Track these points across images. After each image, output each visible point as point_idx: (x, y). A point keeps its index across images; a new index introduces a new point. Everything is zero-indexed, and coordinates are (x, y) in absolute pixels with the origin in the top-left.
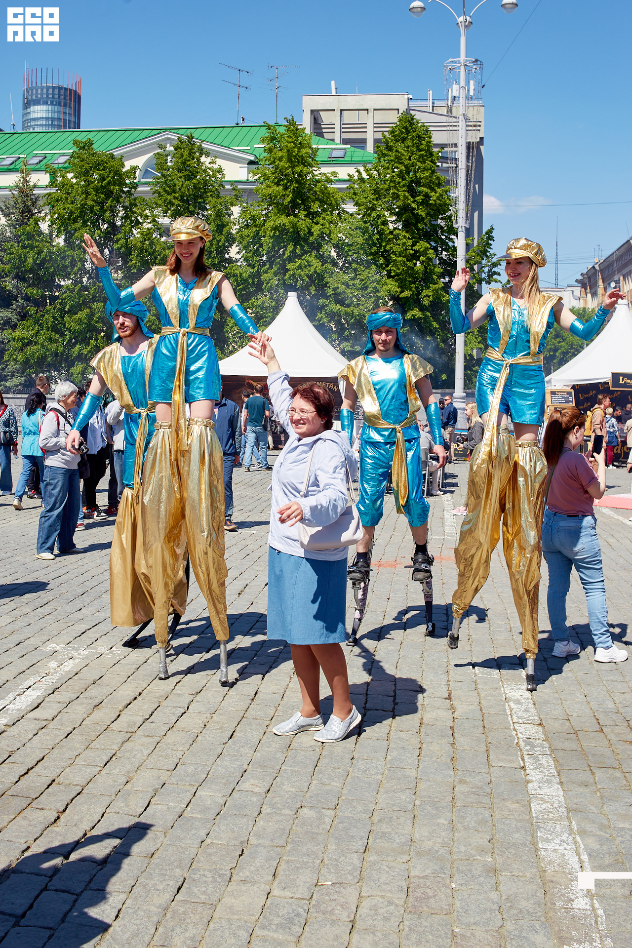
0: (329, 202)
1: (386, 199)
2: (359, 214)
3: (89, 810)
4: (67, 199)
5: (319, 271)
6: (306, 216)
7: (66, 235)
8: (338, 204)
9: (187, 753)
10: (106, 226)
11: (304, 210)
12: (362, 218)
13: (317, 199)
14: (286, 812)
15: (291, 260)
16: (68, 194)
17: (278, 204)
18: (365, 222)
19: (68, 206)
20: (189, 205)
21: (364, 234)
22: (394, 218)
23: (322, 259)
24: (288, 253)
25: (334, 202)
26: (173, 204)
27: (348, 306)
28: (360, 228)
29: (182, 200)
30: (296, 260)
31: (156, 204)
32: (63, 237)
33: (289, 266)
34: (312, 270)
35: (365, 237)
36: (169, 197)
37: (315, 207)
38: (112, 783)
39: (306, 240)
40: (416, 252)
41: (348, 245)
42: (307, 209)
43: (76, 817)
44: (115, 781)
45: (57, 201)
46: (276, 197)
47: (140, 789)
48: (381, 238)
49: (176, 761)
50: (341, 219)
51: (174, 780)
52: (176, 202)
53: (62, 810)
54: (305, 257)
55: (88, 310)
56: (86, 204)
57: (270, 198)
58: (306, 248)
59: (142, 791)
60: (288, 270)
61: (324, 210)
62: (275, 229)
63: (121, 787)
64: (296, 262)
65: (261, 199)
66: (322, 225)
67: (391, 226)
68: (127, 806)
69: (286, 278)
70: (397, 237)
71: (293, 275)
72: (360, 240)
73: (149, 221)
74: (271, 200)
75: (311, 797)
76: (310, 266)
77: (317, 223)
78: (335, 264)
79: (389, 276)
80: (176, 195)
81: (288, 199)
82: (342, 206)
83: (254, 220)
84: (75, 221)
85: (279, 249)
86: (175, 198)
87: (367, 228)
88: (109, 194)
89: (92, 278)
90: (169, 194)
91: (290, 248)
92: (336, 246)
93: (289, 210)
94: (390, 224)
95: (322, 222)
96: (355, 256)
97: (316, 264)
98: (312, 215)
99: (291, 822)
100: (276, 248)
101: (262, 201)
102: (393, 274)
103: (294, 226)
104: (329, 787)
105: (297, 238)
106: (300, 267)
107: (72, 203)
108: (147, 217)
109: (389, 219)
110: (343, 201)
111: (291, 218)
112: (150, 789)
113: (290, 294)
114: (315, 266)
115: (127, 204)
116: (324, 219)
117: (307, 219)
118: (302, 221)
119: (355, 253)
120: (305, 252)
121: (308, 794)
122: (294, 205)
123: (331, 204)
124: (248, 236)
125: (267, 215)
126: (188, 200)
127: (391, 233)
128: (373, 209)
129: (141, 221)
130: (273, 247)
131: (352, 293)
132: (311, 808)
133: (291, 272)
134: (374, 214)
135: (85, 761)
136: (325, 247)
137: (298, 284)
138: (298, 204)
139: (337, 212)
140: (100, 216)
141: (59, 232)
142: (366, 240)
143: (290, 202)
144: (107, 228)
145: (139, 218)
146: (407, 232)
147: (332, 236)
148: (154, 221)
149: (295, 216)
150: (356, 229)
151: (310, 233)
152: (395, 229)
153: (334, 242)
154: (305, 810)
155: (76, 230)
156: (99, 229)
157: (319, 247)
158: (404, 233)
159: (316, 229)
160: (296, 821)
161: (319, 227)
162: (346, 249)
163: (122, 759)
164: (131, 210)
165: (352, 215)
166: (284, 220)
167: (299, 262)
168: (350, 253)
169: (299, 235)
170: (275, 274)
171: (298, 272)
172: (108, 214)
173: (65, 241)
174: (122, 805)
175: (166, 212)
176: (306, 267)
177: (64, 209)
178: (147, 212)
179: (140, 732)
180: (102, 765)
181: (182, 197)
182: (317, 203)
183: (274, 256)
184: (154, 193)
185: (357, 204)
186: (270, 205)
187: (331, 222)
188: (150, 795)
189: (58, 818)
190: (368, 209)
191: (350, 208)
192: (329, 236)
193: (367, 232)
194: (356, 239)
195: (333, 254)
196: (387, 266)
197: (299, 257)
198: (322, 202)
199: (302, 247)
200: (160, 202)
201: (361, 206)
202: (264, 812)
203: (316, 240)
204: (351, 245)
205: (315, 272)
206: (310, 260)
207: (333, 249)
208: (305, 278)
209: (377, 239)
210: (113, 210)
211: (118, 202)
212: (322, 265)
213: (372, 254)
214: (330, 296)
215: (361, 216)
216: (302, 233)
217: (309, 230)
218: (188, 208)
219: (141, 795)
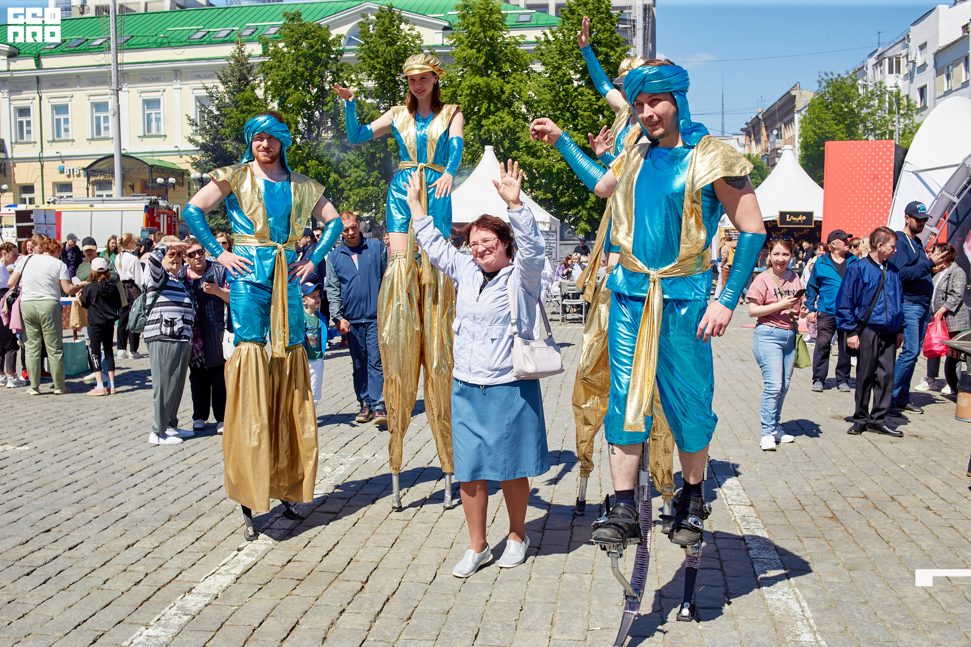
0: (519, 63)
1: (571, 59)
2: (546, 73)
3: (387, 580)
4: (279, 66)
5: (511, 126)
6: (498, 76)
7: (280, 100)
8: (527, 65)
9: (458, 535)
10: (316, 90)
11: (496, 70)
12: (550, 77)
13: (508, 61)
14: (552, 577)
15: (486, 116)
16: (281, 62)
17: (471, 66)
18: (552, 80)
19: (281, 73)
20: (391, 69)
21: (551, 90)
22: (578, 76)
23: (515, 115)
24: (483, 111)
25: (523, 63)
26: (375, 68)
27: (539, 158)
28: (547, 86)
29: (385, 65)
30: (490, 116)
31: (361, 68)
32: (277, 101)
33: (484, 122)
34: (505, 126)
35: (552, 94)
36: (372, 62)
37: (507, 68)
38: (401, 559)
39: (498, 98)
40: (600, 107)
41: (537, 102)
42: (499, 69)
43: (378, 586)
44: (403, 558)
45: (271, 69)
46: (470, 59)
47: (426, 563)
48: (568, 95)
49: (452, 541)
50: (529, 78)
51: (452, 556)
52: (379, 66)
53: (365, 580)
54: (500, 113)
55: (302, 167)
56: (297, 70)
57: (465, 60)
58: (499, 105)
59: (428, 565)
60: (483, 126)
61: (514, 70)
62: (471, 87)
63: (410, 562)
64: (489, 119)
65: (456, 62)
66: (513, 84)
67: (576, 84)
68: (418, 576)
69: (482, 133)
70: (582, 94)
71: (488, 130)
72: (549, 97)
73: (355, 84)
74: (466, 62)
75: (570, 565)
76: (502, 121)
77: (508, 83)
78: (526, 119)
79: (575, 129)
80: (379, 60)
81: (481, 61)
82: (531, 66)
83: (451, 81)
84: (288, 86)
85: (475, 107)
86: (378, 63)
87: (554, 85)
88: (317, 61)
89: (305, 138)
90: (372, 59)
91: (485, 106)
92: (526, 103)
93: (482, 71)
94: (575, 82)
95: (513, 81)
96: (544, 111)
97: (509, 120)
98: (503, 75)
99: (558, 584)
100: (472, 106)
101: (458, 63)
102: (579, 127)
103: (488, 85)
104: (584, 558)
105: (491, 96)
106: (494, 123)
107: (284, 70)
108: (352, 81)
109: (573, 77)
110: (532, 62)
111: (485, 78)
112: (435, 563)
113: (487, 147)
114: (507, 122)
115: (334, 69)
116: (514, 78)
117: (499, 79)
118: (495, 81)
119: (544, 109)
120: (498, 110)
121: (567, 563)
122: (487, 66)
123: (520, 65)
124: (446, 96)
125: (462, 76)
126: (390, 65)
127: (576, 89)
128: (559, 68)
129: (348, 85)
130: (469, 106)
131: (541, 146)
132: (572, 573)
133: (486, 128)
134: (560, 73)
135: (374, 543)
136: (516, 104)
137: (493, 139)
138: (491, 65)
139: (526, 72)
140: (310, 81)
141: (273, 97)
142: (554, 96)
143: (483, 64)
144: (317, 92)
145: (345, 82)
146: (590, 89)
147: (523, 94)
148: (359, 84)
149: (488, 76)
150: (544, 86)
151: (503, 92)
152: (580, 86)
153: (524, 99)
154: (567, 575)
155: (288, 95)
156: (309, 92)
157: (510, 104)
158: (588, 91)
159: (508, 88)
160: (562, 584)
161: (510, 86)
162: (536, 105)
163: (405, 541)
164: (338, 75)
165: (539, 74)
166: (479, 80)
167: (492, 118)
168: (539, 109)
169: (492, 94)
170: (472, 130)
171: (492, 128)
172: (317, 80)
173: (279, 105)
174: (414, 575)
175: (370, 76)
176: (499, 123)
177: (278, 76)
178: (353, 77)
179: (415, 520)
180: (390, 546)
181: (384, 62)
182: (508, 64)
183: (469, 113)
184: (359, 58)
185: (544, 64)
186: (465, 67)
187: (521, 81)
188: (435, 568)
189: (363, 587)
190: (554, 68)
191: (538, 67)
192: (519, 94)
193: (555, 89)
194: (544, 96)
195: (524, 110)
196: (574, 120)
197: (493, 113)
198: (512, 63)
199: (496, 105)
200: (364, 67)
201: (547, 65)
202: (533, 577)
203: (508, 98)
204: (540, 101)
205: (508, 127)
206: (503, 115)
207: (524, 106)
208: (499, 132)
209: (563, 95)
210: (322, 76)
211: (326, 68)
212: (514, 121)
213: (559, 109)
214: (522, 148)
215: (548, 75)
216: (494, 92)
217: (502, 89)
218: (390, 72)
219: (428, 568)
